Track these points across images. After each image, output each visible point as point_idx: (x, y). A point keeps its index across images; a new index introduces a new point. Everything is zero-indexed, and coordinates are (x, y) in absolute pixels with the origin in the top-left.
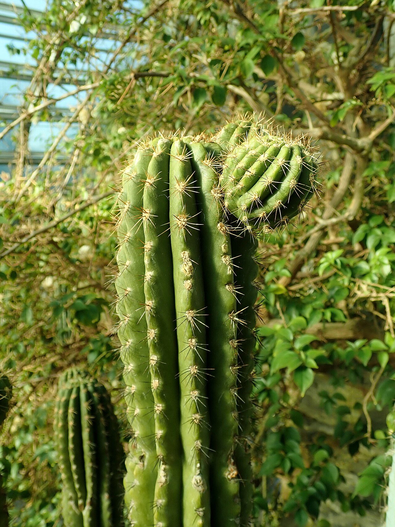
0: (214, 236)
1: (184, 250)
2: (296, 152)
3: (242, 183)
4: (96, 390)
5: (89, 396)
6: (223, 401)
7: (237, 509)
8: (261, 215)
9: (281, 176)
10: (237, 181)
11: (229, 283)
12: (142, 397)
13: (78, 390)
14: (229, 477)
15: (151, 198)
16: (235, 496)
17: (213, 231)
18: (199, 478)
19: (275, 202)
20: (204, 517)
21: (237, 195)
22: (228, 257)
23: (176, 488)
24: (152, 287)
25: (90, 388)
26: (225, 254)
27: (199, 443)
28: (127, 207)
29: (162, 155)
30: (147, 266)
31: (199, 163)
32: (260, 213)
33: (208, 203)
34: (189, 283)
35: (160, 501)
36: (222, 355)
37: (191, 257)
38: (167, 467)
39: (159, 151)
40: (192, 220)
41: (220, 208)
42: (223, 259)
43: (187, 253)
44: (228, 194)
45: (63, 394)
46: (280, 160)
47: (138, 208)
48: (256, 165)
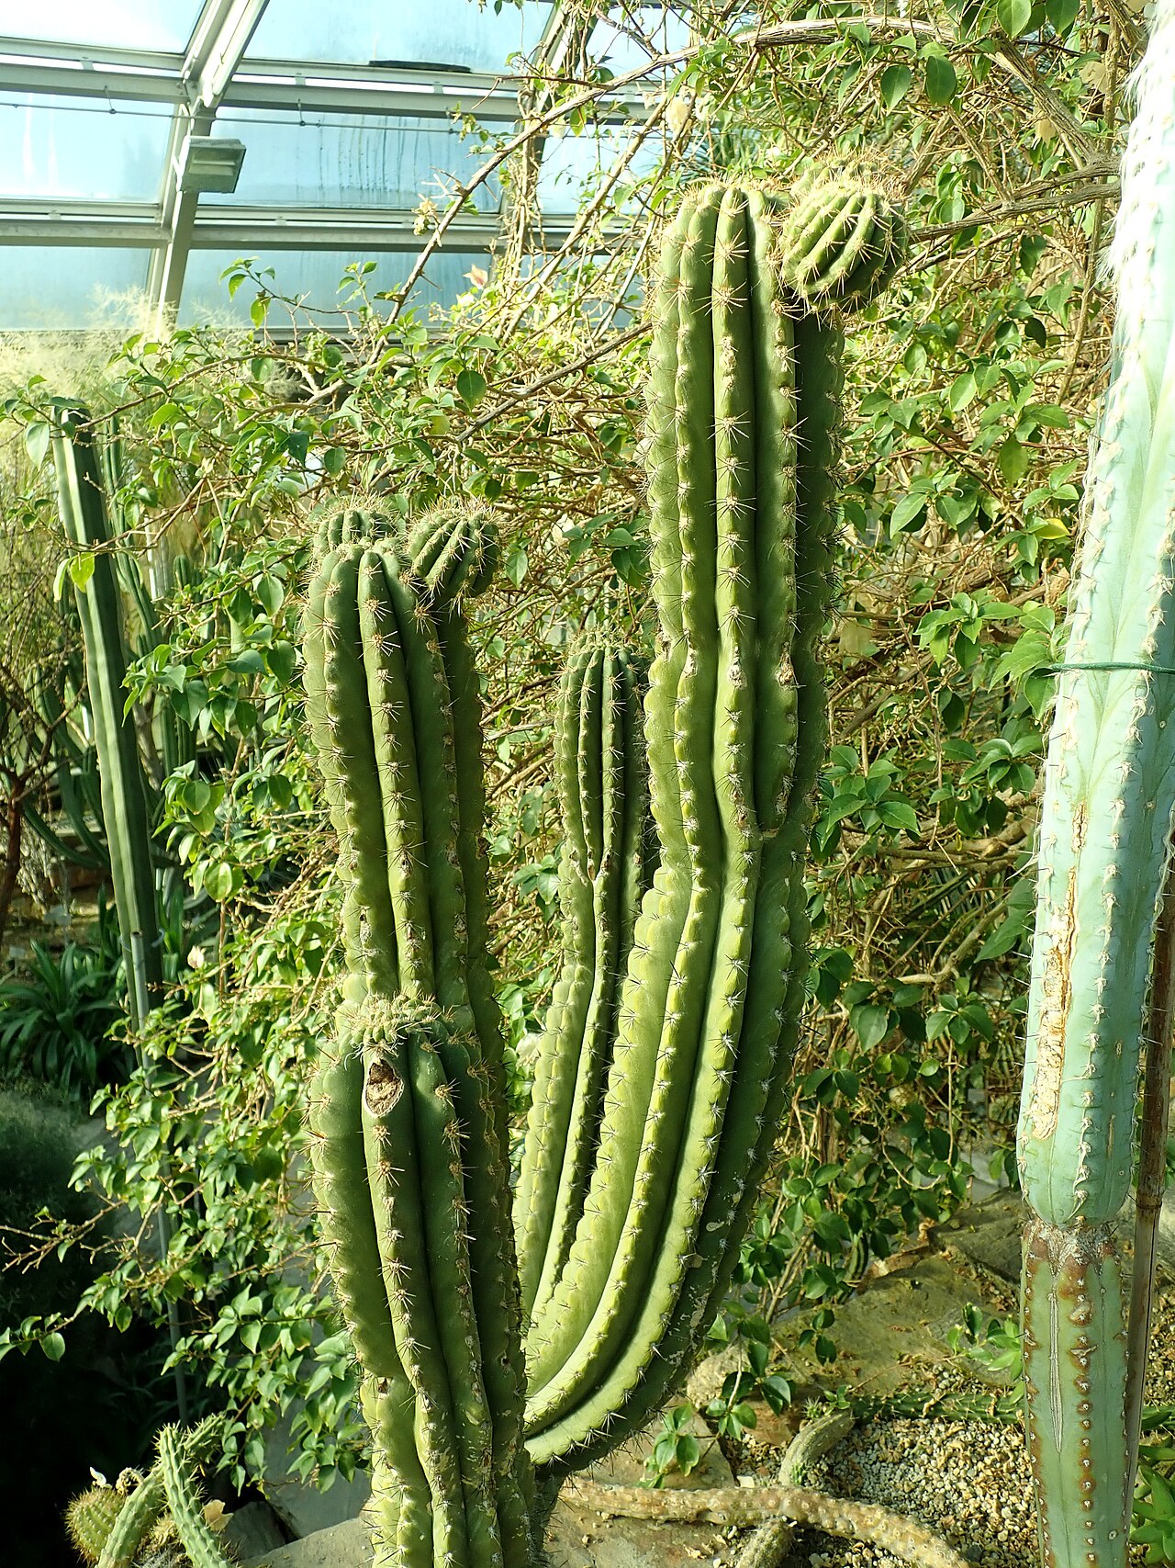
0: (767, 319)
1: (726, 335)
2: (869, 203)
3: (799, 246)
4: (631, 660)
5: (618, 667)
6: (773, 557)
7: (792, 729)
8: (822, 289)
9: (845, 234)
10: (795, 242)
11: (784, 385)
12: (669, 548)
13: (601, 655)
14: (782, 679)
15: (689, 266)
16: (789, 711)
17: (766, 311)
18: (737, 668)
19: (838, 270)
20: (740, 723)
21: (795, 262)
22: (784, 349)
23: (707, 685)
24: (684, 386)
25: (622, 656)
26: (781, 344)
27: (736, 610)
28: (661, 279)
29: (708, 208)
30: (680, 358)
31: (755, 220)
32: (822, 285)
33: (760, 274)
34: (729, 379)
35: (684, 698)
36: (773, 489)
37: (733, 345)
38: (696, 652)
39: (707, 203)
40: (737, 295)
41: (775, 279)
42: (777, 351)
43: (729, 339)
44: (785, 261)
45: (575, 663)
46: (846, 212)
47: (674, 281)
48: (816, 221)
